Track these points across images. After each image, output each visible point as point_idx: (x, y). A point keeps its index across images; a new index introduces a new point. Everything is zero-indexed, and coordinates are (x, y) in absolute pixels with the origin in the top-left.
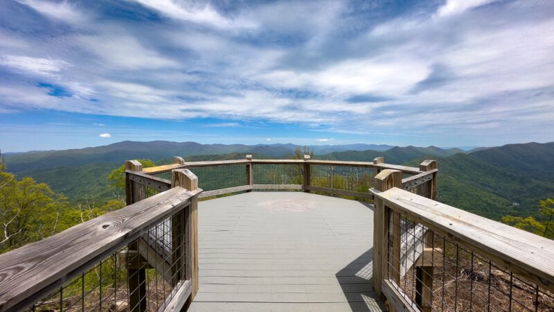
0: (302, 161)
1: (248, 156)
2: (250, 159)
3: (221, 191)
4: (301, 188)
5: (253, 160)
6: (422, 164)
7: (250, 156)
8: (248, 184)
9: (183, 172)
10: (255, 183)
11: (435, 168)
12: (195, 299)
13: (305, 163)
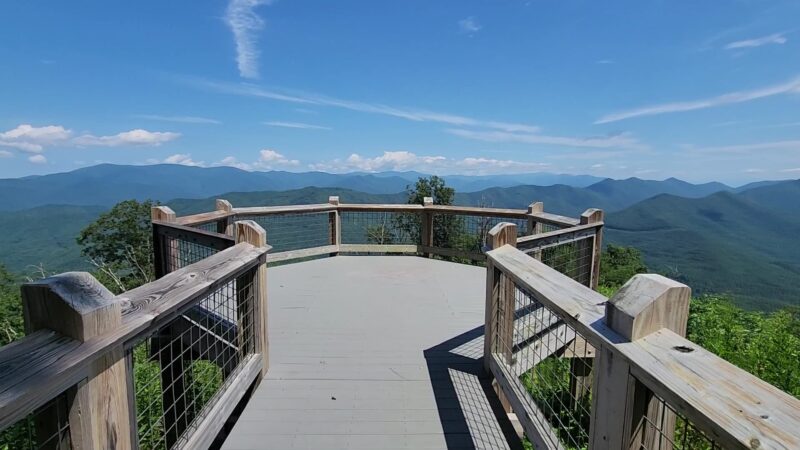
0: (420, 207)
1: (332, 198)
2: (334, 203)
3: (290, 255)
4: (415, 250)
5: (340, 205)
6: (584, 215)
7: (336, 198)
8: (334, 243)
9: (249, 225)
10: (343, 241)
11: (599, 220)
12: (265, 377)
13: (425, 210)
